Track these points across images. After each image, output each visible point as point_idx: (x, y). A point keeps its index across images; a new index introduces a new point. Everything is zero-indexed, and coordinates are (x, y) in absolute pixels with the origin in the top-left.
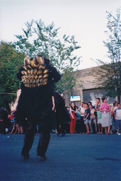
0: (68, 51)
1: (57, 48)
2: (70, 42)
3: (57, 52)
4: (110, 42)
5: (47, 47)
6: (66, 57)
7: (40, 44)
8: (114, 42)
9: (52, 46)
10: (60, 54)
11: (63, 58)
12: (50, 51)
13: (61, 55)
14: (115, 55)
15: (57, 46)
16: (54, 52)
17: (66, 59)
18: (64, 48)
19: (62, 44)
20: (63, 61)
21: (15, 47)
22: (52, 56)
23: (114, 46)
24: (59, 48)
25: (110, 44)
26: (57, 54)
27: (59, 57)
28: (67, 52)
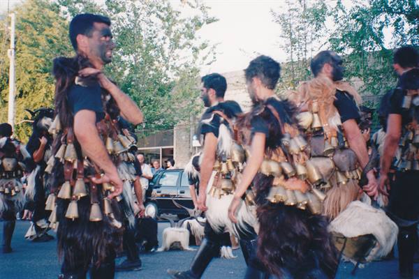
0: (187, 26)
1: (162, 19)
2: (193, 7)
3: (163, 28)
4: (286, 12)
5: (136, 15)
6: (183, 41)
7: (120, 6)
8: (296, 14)
9: (149, 13)
10: (168, 33)
11: (175, 44)
12: (144, 26)
13: (172, 36)
14: (297, 44)
15: (162, 15)
16: (154, 28)
17: (184, 46)
18: (178, 19)
19: (174, 9)
20: (177, 51)
21: (58, 12)
22: (151, 38)
23: (295, 22)
24: (168, 20)
25: (286, 18)
26: (161, 34)
27: (168, 40)
28: (186, 29)
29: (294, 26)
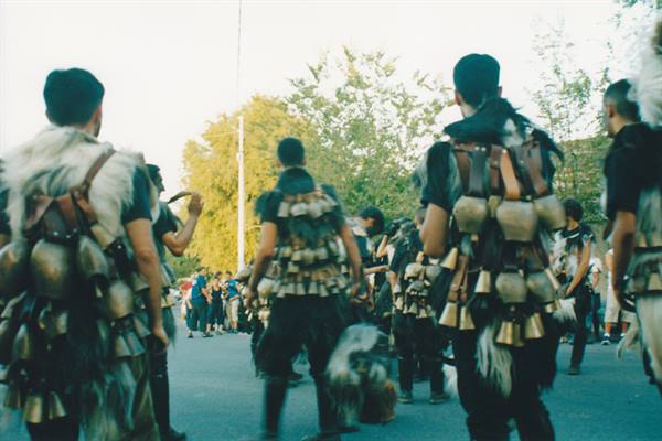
0: (426, 111)
1: (398, 106)
2: (431, 90)
3: (398, 115)
4: (542, 89)
5: (369, 105)
6: (422, 128)
7: (351, 97)
8: (552, 89)
9: (383, 101)
10: (404, 121)
11: (413, 132)
12: (376, 115)
13: (408, 124)
14: (558, 125)
15: (397, 101)
16: (388, 117)
17: (423, 134)
18: (414, 104)
19: (410, 94)
20: (415, 140)
21: (286, 110)
22: (385, 128)
23: (555, 100)
24: (404, 105)
25: (542, 94)
26: (397, 122)
27: (404, 128)
28: (425, 115)
29: (553, 105)
